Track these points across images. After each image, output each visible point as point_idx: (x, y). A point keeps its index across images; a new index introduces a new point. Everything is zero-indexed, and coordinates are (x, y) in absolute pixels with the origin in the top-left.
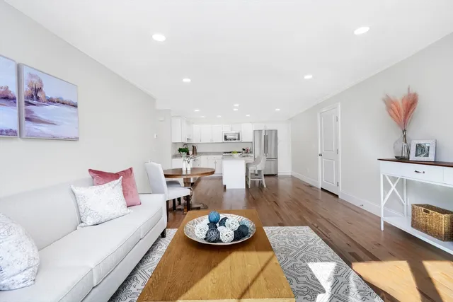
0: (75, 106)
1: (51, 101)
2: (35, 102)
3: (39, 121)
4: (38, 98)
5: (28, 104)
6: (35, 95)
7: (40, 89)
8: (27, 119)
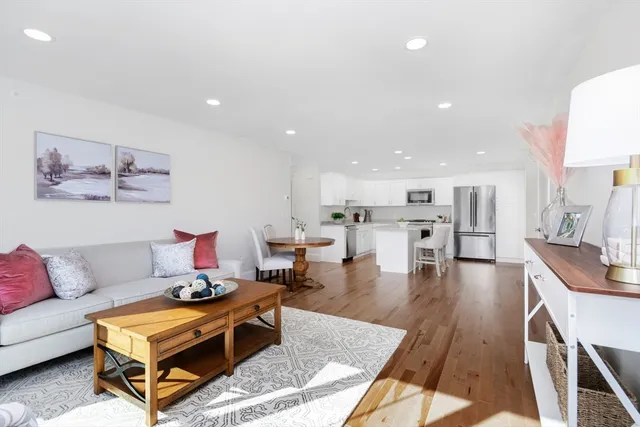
0: (168, 173)
1: (142, 172)
2: (127, 174)
3: (130, 189)
4: (130, 171)
5: (120, 176)
6: (127, 169)
7: (132, 163)
8: (120, 188)
